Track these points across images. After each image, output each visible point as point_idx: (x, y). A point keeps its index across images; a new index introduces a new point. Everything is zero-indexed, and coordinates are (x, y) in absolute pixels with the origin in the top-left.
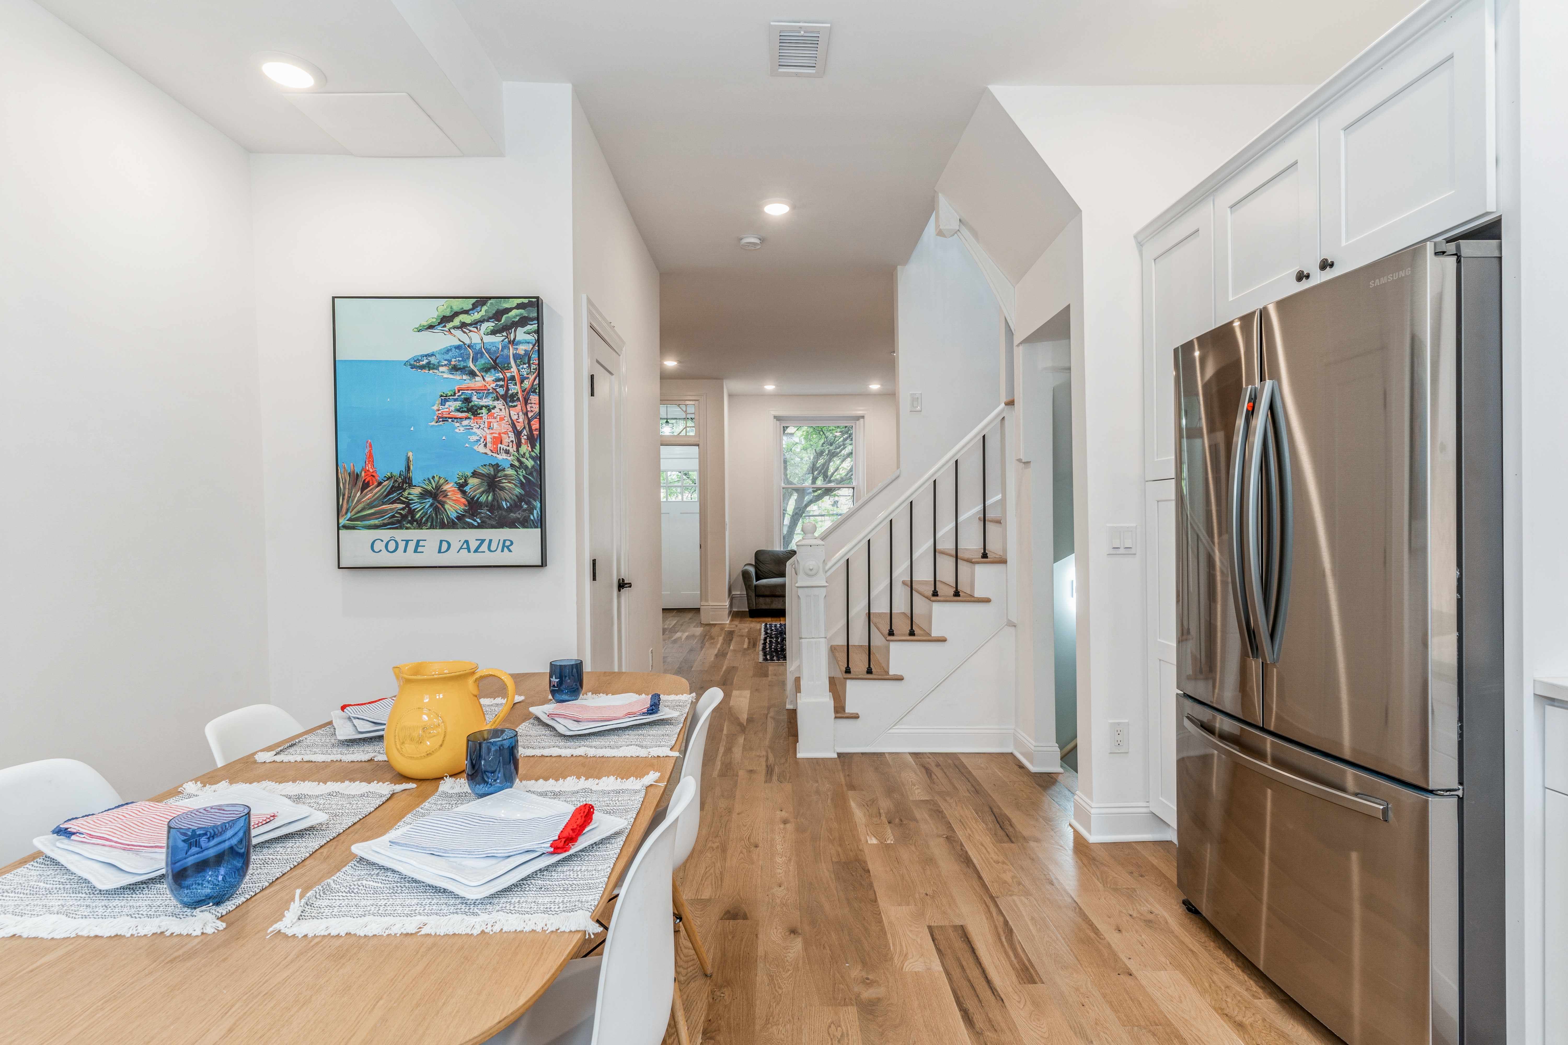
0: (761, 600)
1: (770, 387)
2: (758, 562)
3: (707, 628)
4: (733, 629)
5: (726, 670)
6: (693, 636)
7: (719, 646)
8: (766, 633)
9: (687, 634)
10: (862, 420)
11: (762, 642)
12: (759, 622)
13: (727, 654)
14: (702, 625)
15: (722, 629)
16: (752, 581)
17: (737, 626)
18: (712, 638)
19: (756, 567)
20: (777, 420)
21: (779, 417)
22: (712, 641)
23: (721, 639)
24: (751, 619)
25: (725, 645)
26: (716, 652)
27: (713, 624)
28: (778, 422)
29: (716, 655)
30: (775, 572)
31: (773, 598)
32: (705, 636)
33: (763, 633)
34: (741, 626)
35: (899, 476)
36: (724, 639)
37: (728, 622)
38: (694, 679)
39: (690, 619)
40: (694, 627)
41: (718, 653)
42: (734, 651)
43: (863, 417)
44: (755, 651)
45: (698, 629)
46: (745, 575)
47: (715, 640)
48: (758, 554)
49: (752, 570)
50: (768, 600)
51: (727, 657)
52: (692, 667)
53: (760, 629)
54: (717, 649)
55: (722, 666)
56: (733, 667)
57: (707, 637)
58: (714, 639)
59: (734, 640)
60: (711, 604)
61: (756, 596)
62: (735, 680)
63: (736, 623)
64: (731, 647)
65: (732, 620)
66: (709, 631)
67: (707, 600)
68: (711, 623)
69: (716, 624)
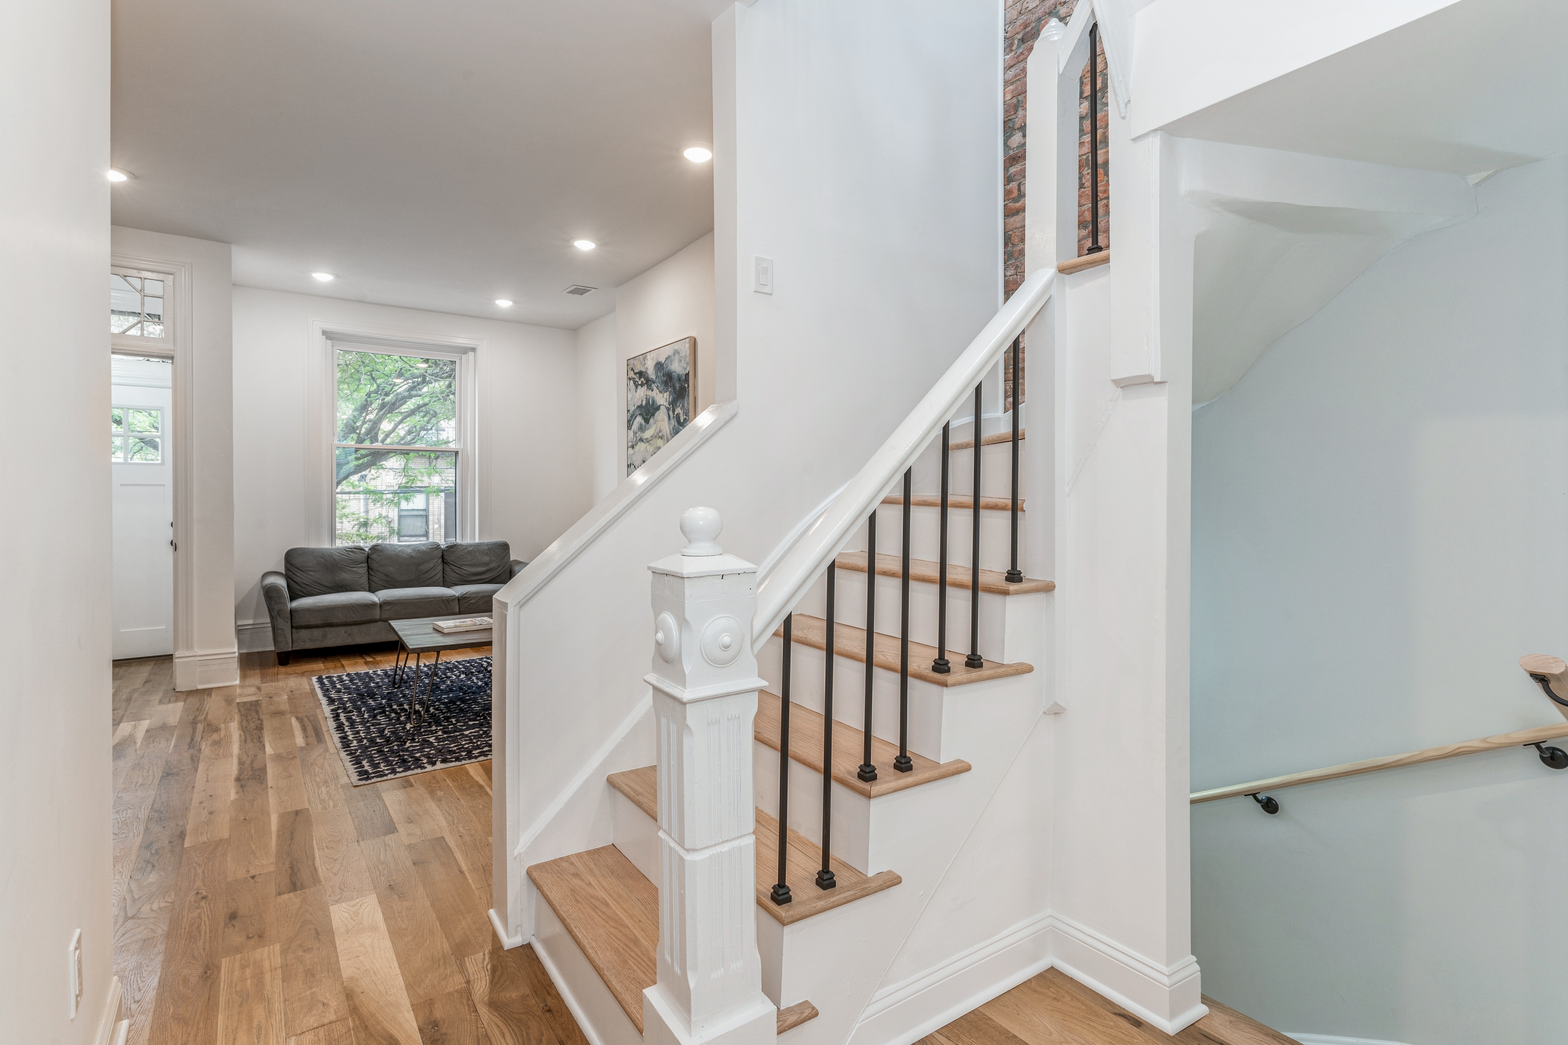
0: (304, 633)
1: (323, 277)
2: (293, 569)
3: (193, 701)
4: (253, 698)
5: (282, 827)
6: (164, 727)
7: (235, 749)
8: (331, 701)
9: (145, 724)
10: (471, 354)
11: (332, 724)
12: (303, 674)
13: (264, 769)
14: (176, 694)
15: (229, 701)
16: (285, 604)
17: (259, 689)
18: (212, 728)
19: (288, 576)
20: (327, 338)
21: (332, 333)
22: (215, 736)
23: (234, 728)
24: (282, 669)
25: (250, 745)
26: (233, 768)
27: (204, 690)
28: (329, 342)
29: (238, 779)
30: (327, 585)
31: (327, 629)
32: (194, 723)
33: (324, 701)
34: (269, 687)
35: (736, 414)
36: (243, 729)
37: (237, 682)
38: (199, 883)
39: (146, 682)
40: (161, 702)
41: (241, 770)
42: (279, 758)
43: (473, 350)
44: (327, 750)
45: (171, 706)
46: (270, 593)
47: (223, 733)
48: (291, 557)
49: (281, 582)
50: (317, 632)
51: (270, 783)
52: (182, 836)
53: (313, 690)
54: (235, 761)
55: (266, 813)
56: (297, 813)
57: (200, 727)
58: (217, 730)
59: (267, 725)
60: (199, 653)
61: (292, 627)
62: (318, 862)
63: (255, 680)
64: (269, 750)
65: (243, 677)
66: (199, 710)
67: (189, 646)
68: (200, 687)
69: (212, 689)
